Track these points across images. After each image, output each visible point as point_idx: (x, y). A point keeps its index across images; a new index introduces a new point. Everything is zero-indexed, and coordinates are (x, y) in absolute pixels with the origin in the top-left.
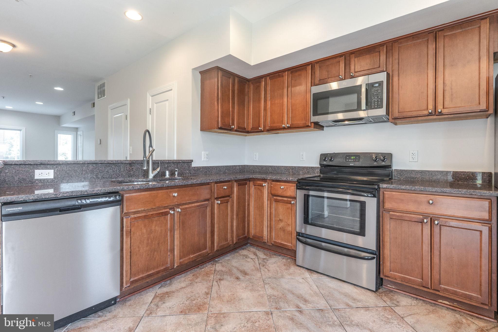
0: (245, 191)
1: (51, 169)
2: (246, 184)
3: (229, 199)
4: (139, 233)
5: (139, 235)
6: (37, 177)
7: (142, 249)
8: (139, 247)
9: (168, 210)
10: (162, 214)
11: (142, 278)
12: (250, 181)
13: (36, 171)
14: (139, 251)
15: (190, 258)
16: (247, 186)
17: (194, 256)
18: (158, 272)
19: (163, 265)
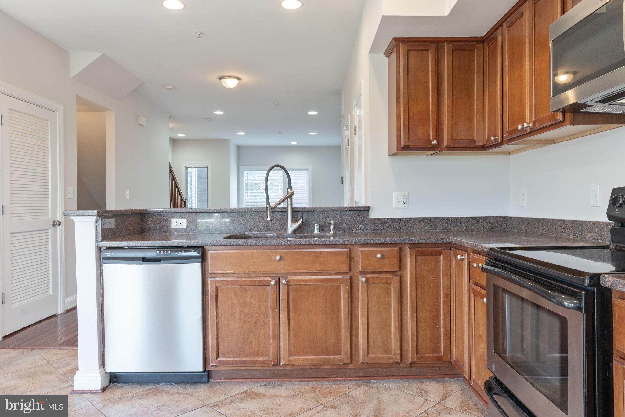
0: (437, 267)
1: (184, 218)
2: (440, 253)
3: (392, 278)
4: (228, 302)
5: (229, 305)
6: (173, 226)
7: (232, 323)
8: (228, 321)
9: (269, 278)
10: (259, 283)
11: (232, 363)
12: (450, 249)
13: (172, 219)
14: (229, 325)
15: (306, 359)
16: (441, 258)
17: (315, 359)
18: (254, 363)
19: (262, 355)
